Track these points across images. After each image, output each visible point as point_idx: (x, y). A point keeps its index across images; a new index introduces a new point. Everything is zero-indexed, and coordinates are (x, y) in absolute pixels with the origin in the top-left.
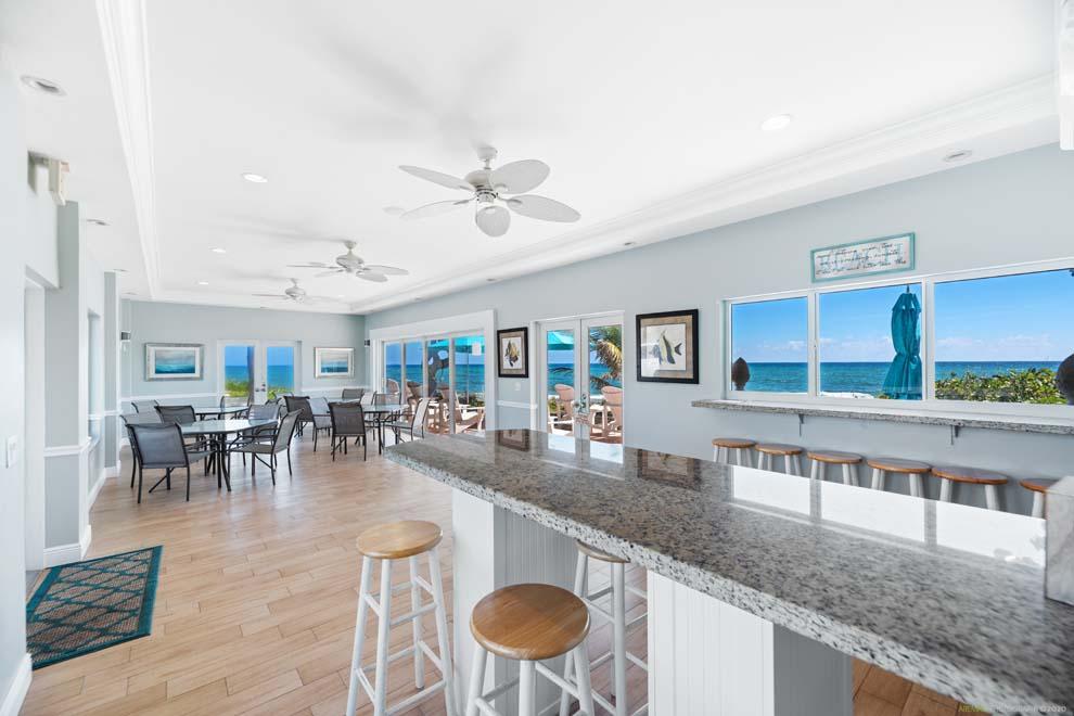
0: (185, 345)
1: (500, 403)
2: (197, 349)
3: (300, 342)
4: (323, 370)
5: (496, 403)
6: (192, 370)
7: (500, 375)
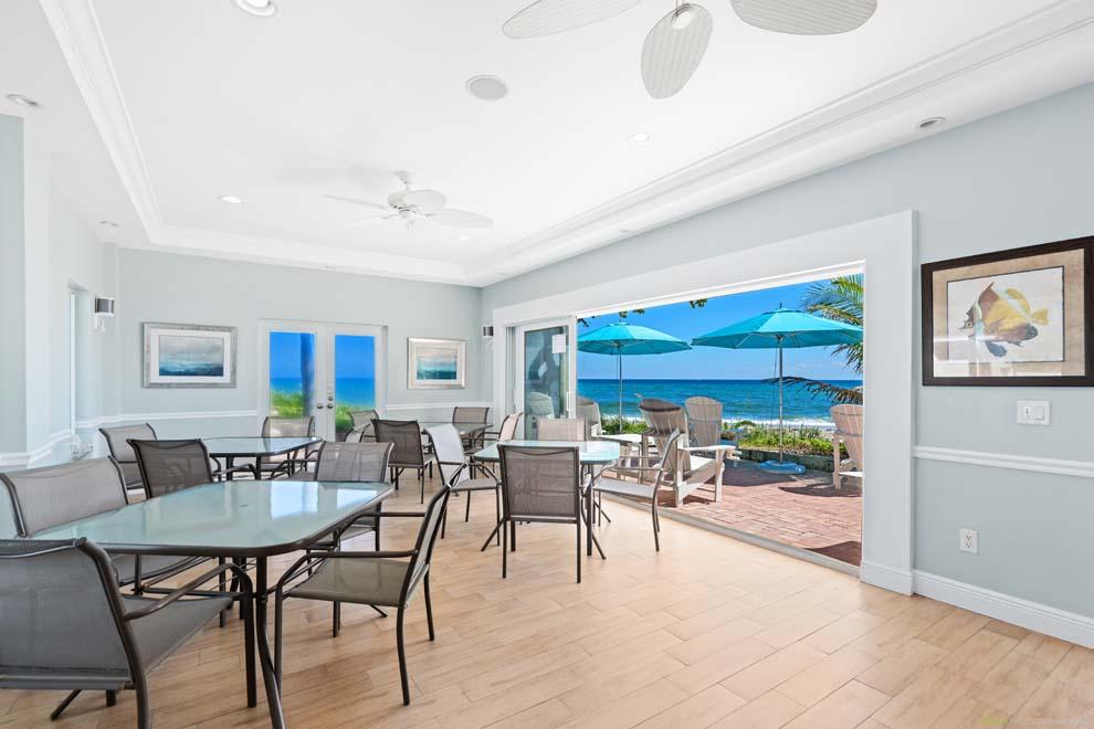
0: (207, 328)
1: (925, 452)
2: (227, 336)
3: (386, 327)
4: (420, 375)
5: (913, 451)
6: (218, 371)
7: (929, 380)
